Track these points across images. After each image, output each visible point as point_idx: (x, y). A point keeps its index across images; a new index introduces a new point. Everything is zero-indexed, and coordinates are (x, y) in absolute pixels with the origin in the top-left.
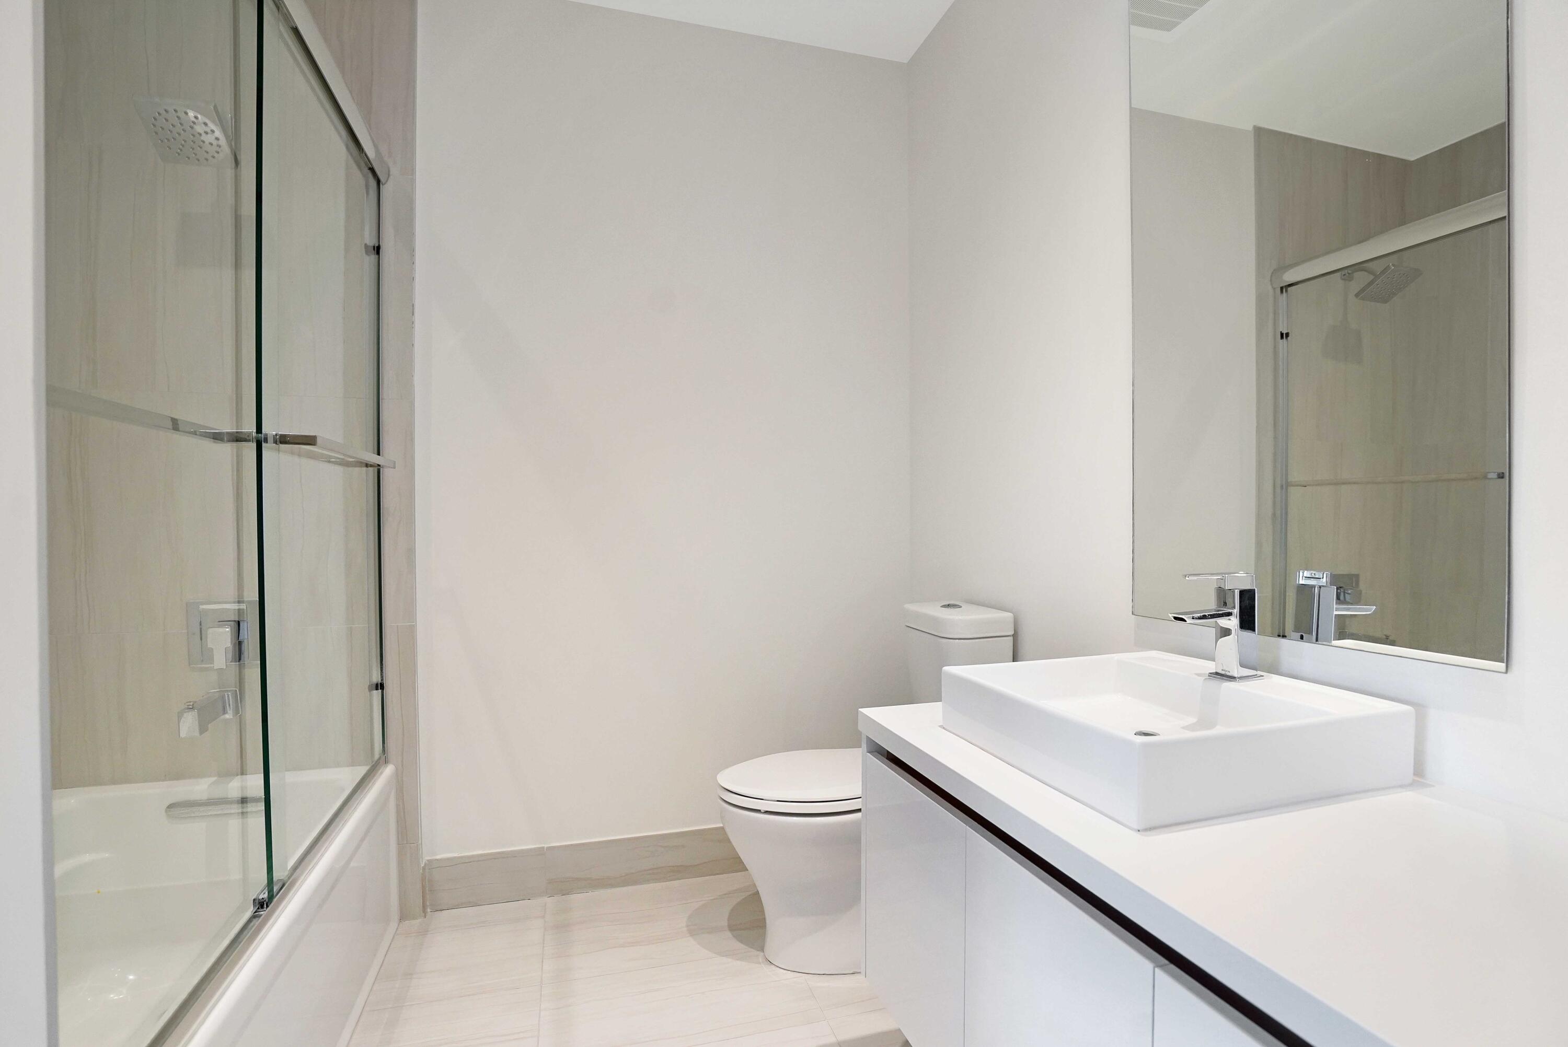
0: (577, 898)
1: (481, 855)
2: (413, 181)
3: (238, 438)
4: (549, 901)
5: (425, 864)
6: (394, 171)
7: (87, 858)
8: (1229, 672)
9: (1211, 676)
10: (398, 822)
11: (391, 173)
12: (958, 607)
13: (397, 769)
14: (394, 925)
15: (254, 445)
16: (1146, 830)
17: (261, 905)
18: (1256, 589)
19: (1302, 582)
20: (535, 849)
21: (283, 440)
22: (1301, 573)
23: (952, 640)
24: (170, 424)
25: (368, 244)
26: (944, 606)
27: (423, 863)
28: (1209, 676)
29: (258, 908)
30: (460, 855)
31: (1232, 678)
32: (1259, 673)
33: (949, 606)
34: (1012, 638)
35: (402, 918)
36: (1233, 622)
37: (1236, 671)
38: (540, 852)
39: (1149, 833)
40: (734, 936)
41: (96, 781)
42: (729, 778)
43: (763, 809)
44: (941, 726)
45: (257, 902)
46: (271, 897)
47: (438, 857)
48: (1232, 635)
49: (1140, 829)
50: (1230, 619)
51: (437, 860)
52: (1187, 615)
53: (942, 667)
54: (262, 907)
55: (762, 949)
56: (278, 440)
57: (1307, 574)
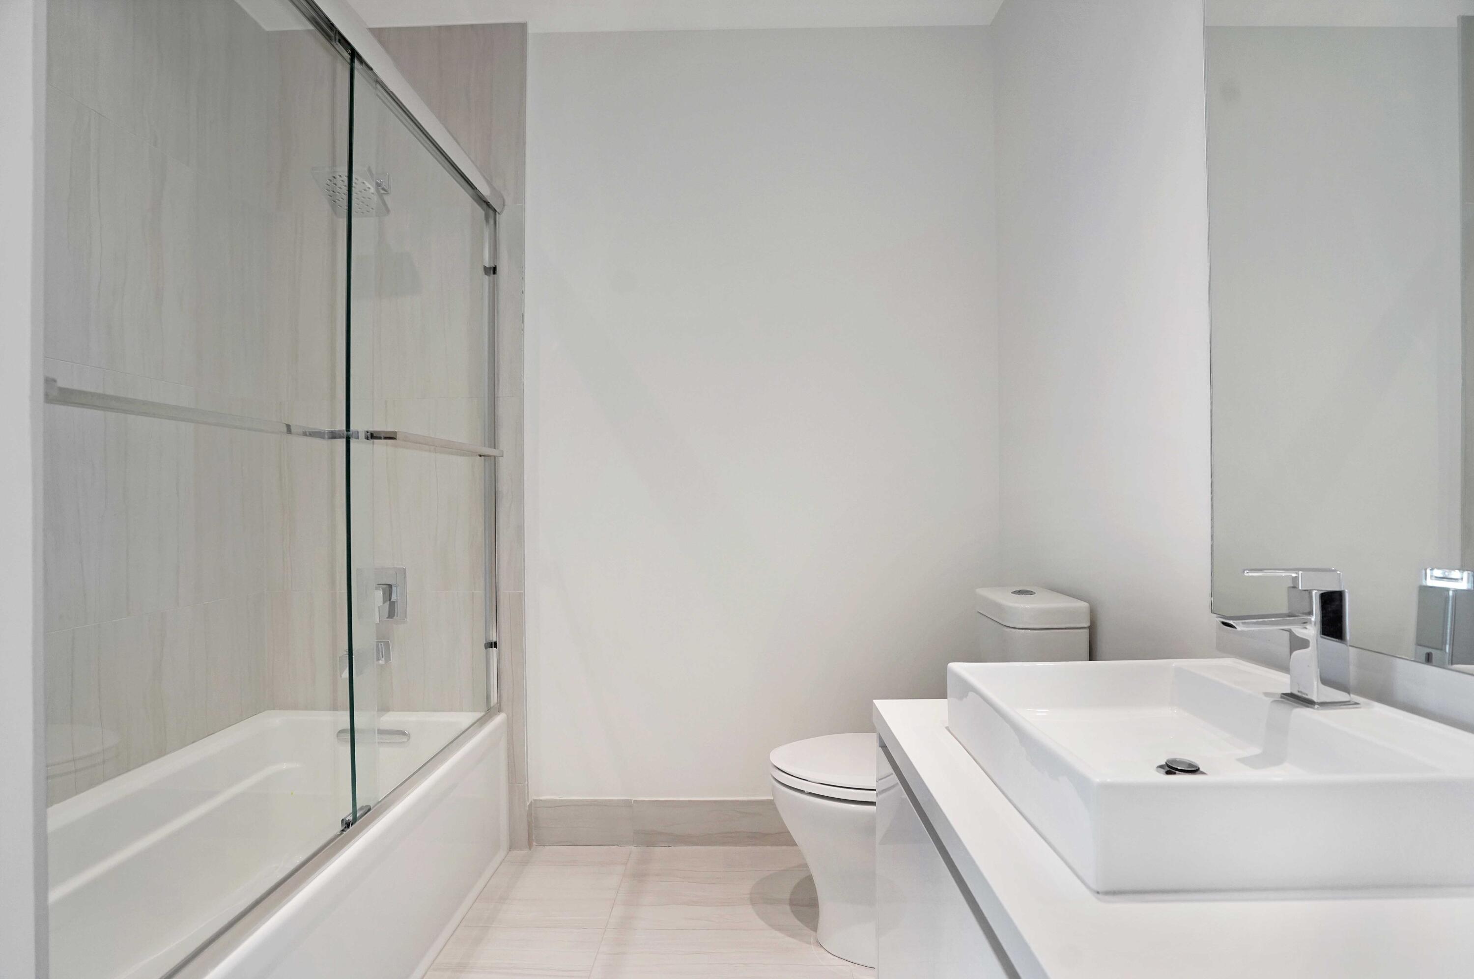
0: (659, 851)
1: (578, 801)
2: (523, 209)
3: (334, 435)
4: (634, 849)
5: (531, 802)
6: (509, 201)
7: (285, 766)
8: (1307, 695)
9: (1284, 698)
10: (508, 764)
11: (506, 204)
12: (1032, 593)
13: (507, 716)
14: (501, 854)
15: (344, 441)
16: (1107, 893)
17: (347, 825)
18: (1346, 591)
19: (1430, 582)
20: (623, 800)
21: (372, 436)
22: (1428, 571)
23: (1018, 630)
24: (285, 429)
25: (487, 266)
26: (1015, 592)
27: (529, 802)
28: (1282, 697)
29: (346, 827)
30: (560, 798)
31: (1308, 703)
32: (1355, 698)
33: (1019, 592)
34: (1087, 631)
35: (511, 848)
36: (1311, 630)
37: (1317, 691)
38: (628, 804)
39: (1107, 898)
40: (792, 911)
41: (295, 707)
42: (780, 757)
43: (807, 790)
44: (947, 728)
45: (345, 822)
46: (355, 820)
47: (543, 798)
48: (1310, 648)
49: (1099, 891)
50: (1306, 628)
51: (541, 800)
52: (1236, 620)
53: (949, 662)
54: (348, 827)
55: (815, 929)
56: (369, 436)
57: (1438, 573)
